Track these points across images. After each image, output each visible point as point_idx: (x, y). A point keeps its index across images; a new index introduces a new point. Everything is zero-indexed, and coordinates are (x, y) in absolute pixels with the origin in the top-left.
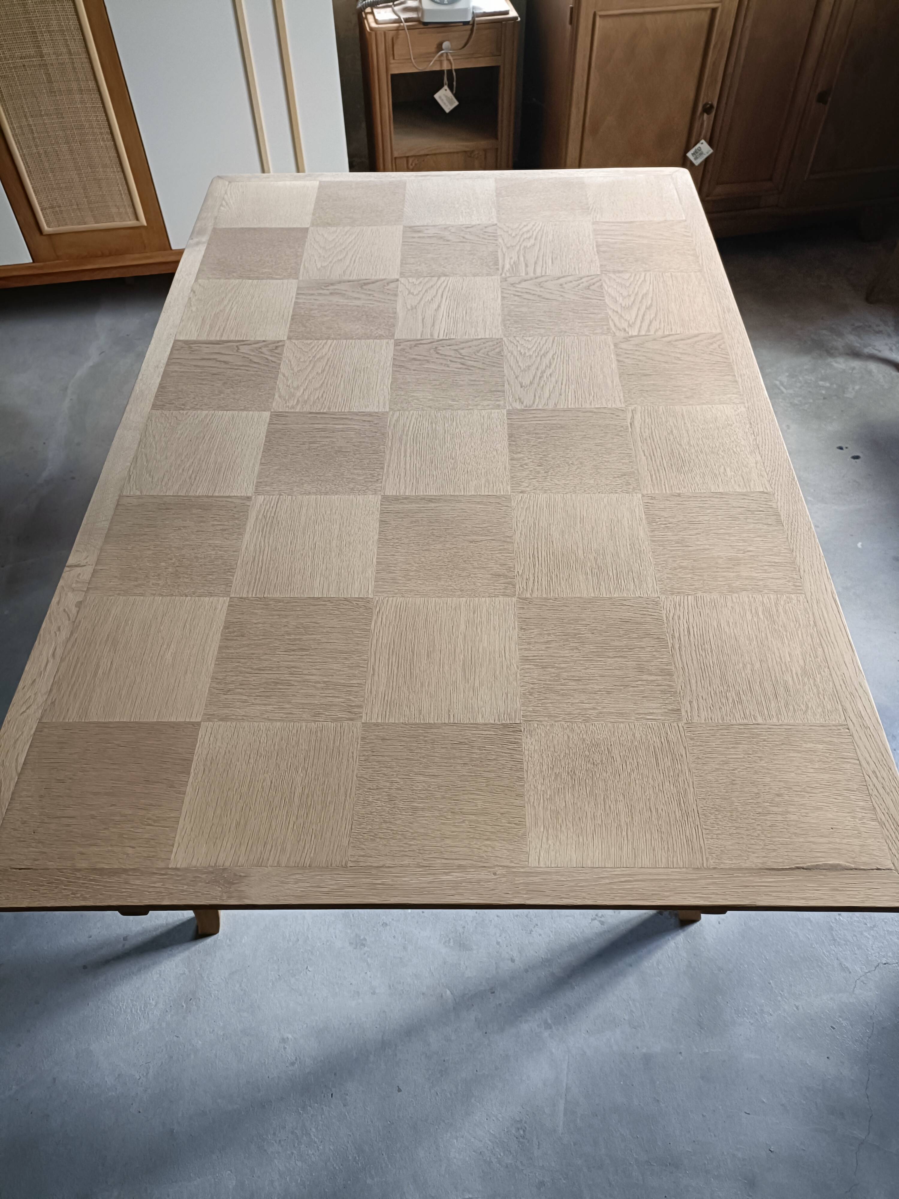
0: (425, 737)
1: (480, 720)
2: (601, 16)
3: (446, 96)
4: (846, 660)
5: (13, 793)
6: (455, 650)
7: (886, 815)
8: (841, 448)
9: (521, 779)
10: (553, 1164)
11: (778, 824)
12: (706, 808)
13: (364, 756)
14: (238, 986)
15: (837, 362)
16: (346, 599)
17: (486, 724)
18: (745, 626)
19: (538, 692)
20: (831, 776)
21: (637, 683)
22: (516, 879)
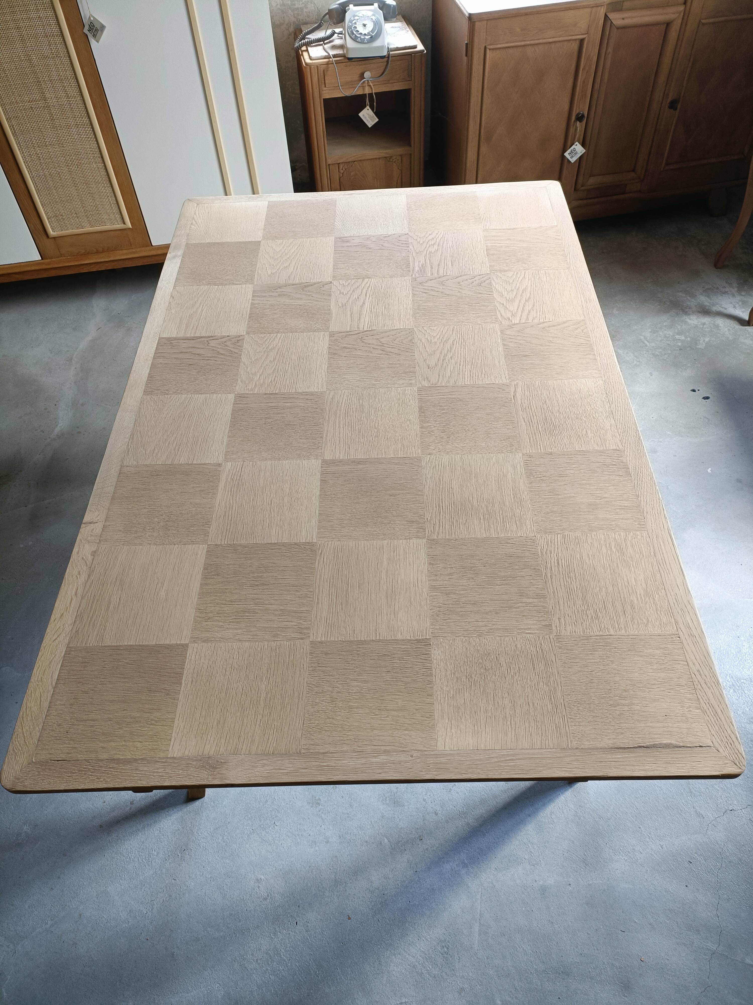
0: (358, 651)
1: (399, 637)
2: (490, 49)
3: (368, 115)
4: (678, 583)
5: (50, 703)
6: (380, 583)
7: (707, 704)
8: (694, 391)
9: (430, 682)
10: (471, 974)
11: (625, 713)
12: (571, 702)
13: (312, 667)
14: (221, 838)
15: (690, 319)
16: (296, 544)
17: (403, 640)
18: (602, 557)
19: (443, 614)
20: (665, 674)
21: (518, 605)
22: (428, 760)
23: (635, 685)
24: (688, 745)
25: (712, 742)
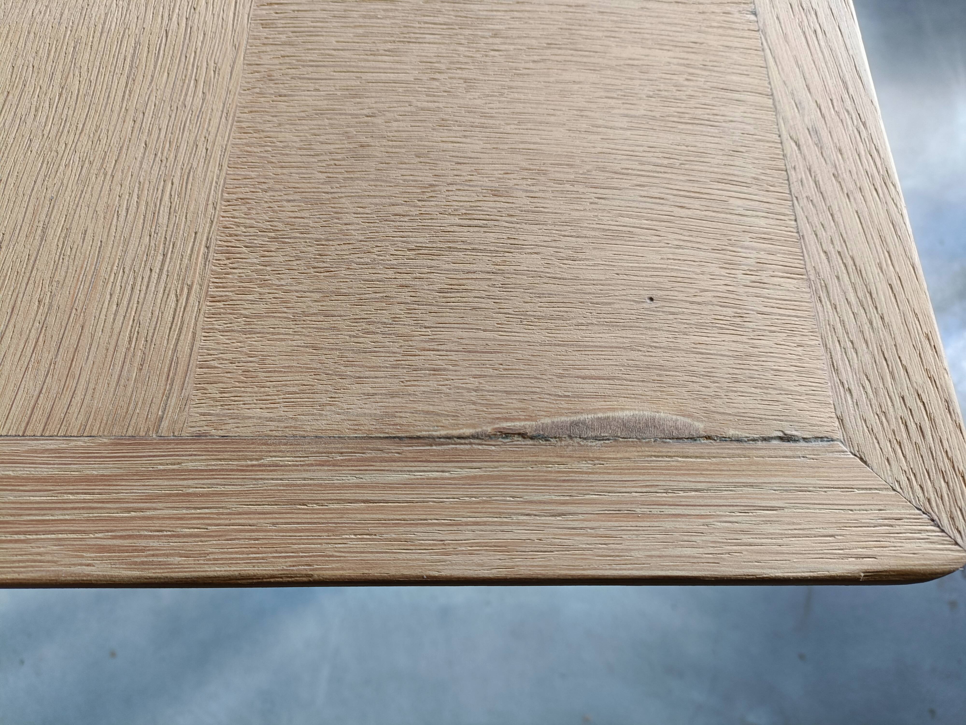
11: (471, 284)
23: (545, 173)
24: (731, 432)
25: (841, 420)
